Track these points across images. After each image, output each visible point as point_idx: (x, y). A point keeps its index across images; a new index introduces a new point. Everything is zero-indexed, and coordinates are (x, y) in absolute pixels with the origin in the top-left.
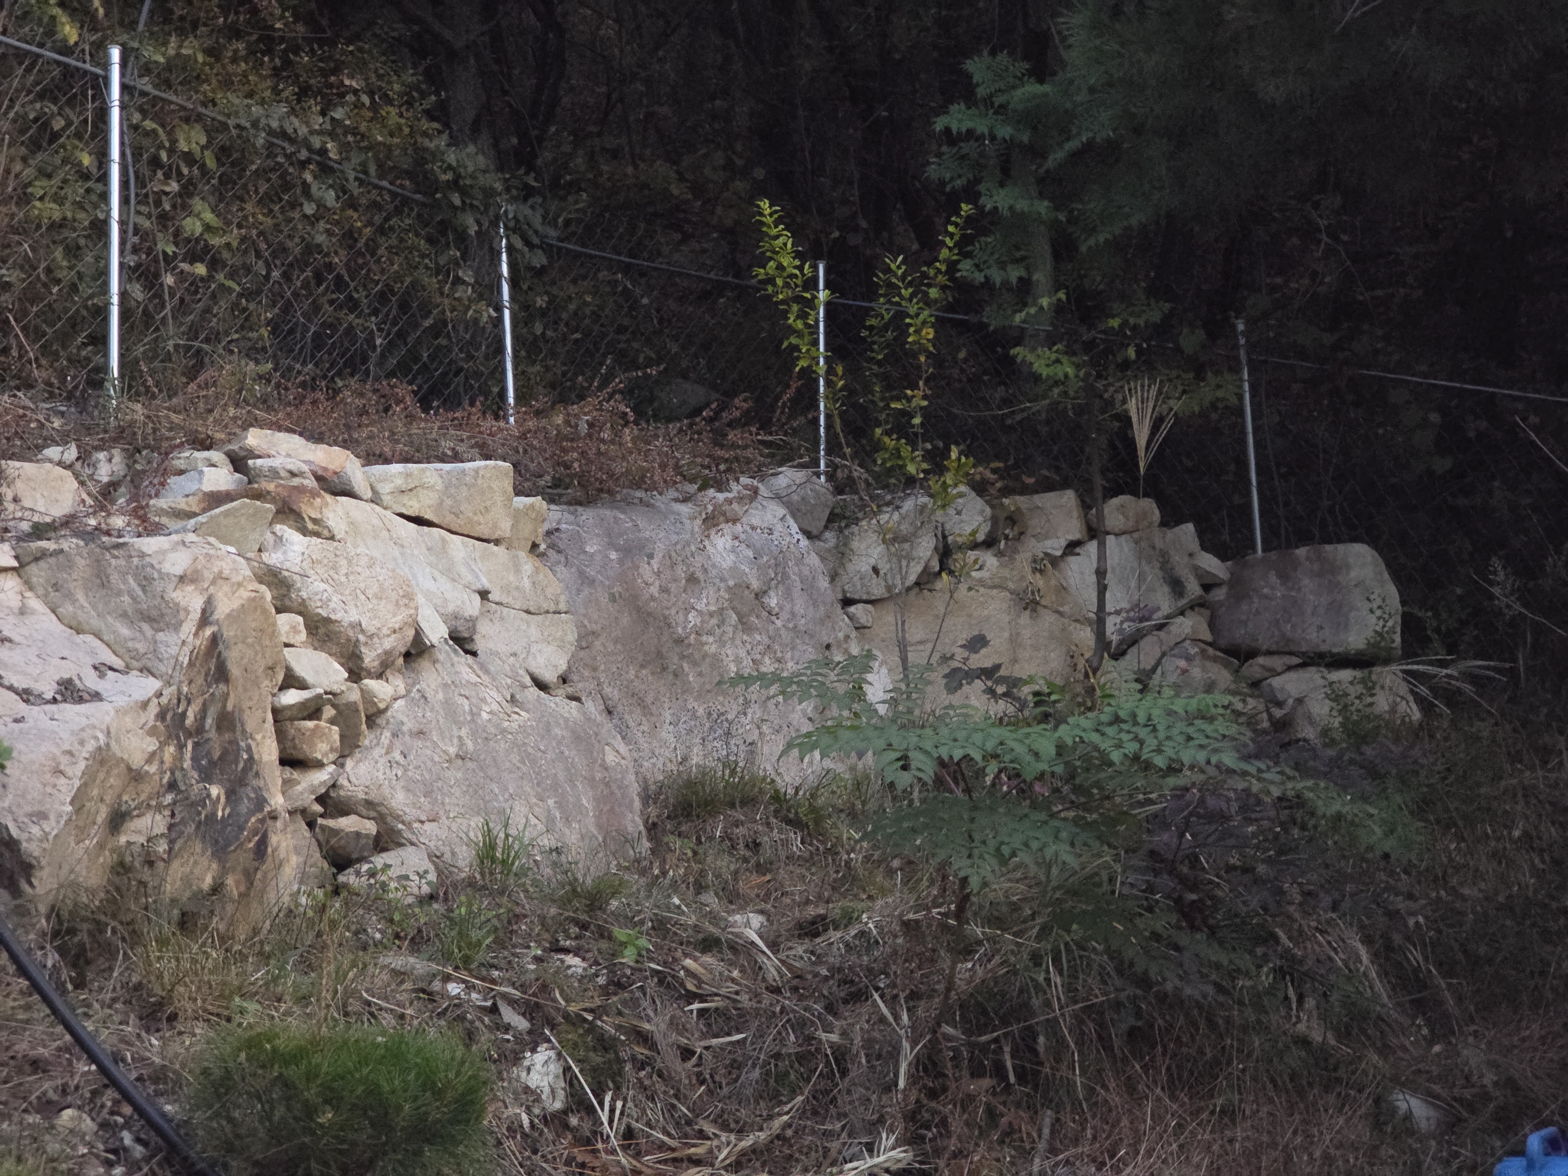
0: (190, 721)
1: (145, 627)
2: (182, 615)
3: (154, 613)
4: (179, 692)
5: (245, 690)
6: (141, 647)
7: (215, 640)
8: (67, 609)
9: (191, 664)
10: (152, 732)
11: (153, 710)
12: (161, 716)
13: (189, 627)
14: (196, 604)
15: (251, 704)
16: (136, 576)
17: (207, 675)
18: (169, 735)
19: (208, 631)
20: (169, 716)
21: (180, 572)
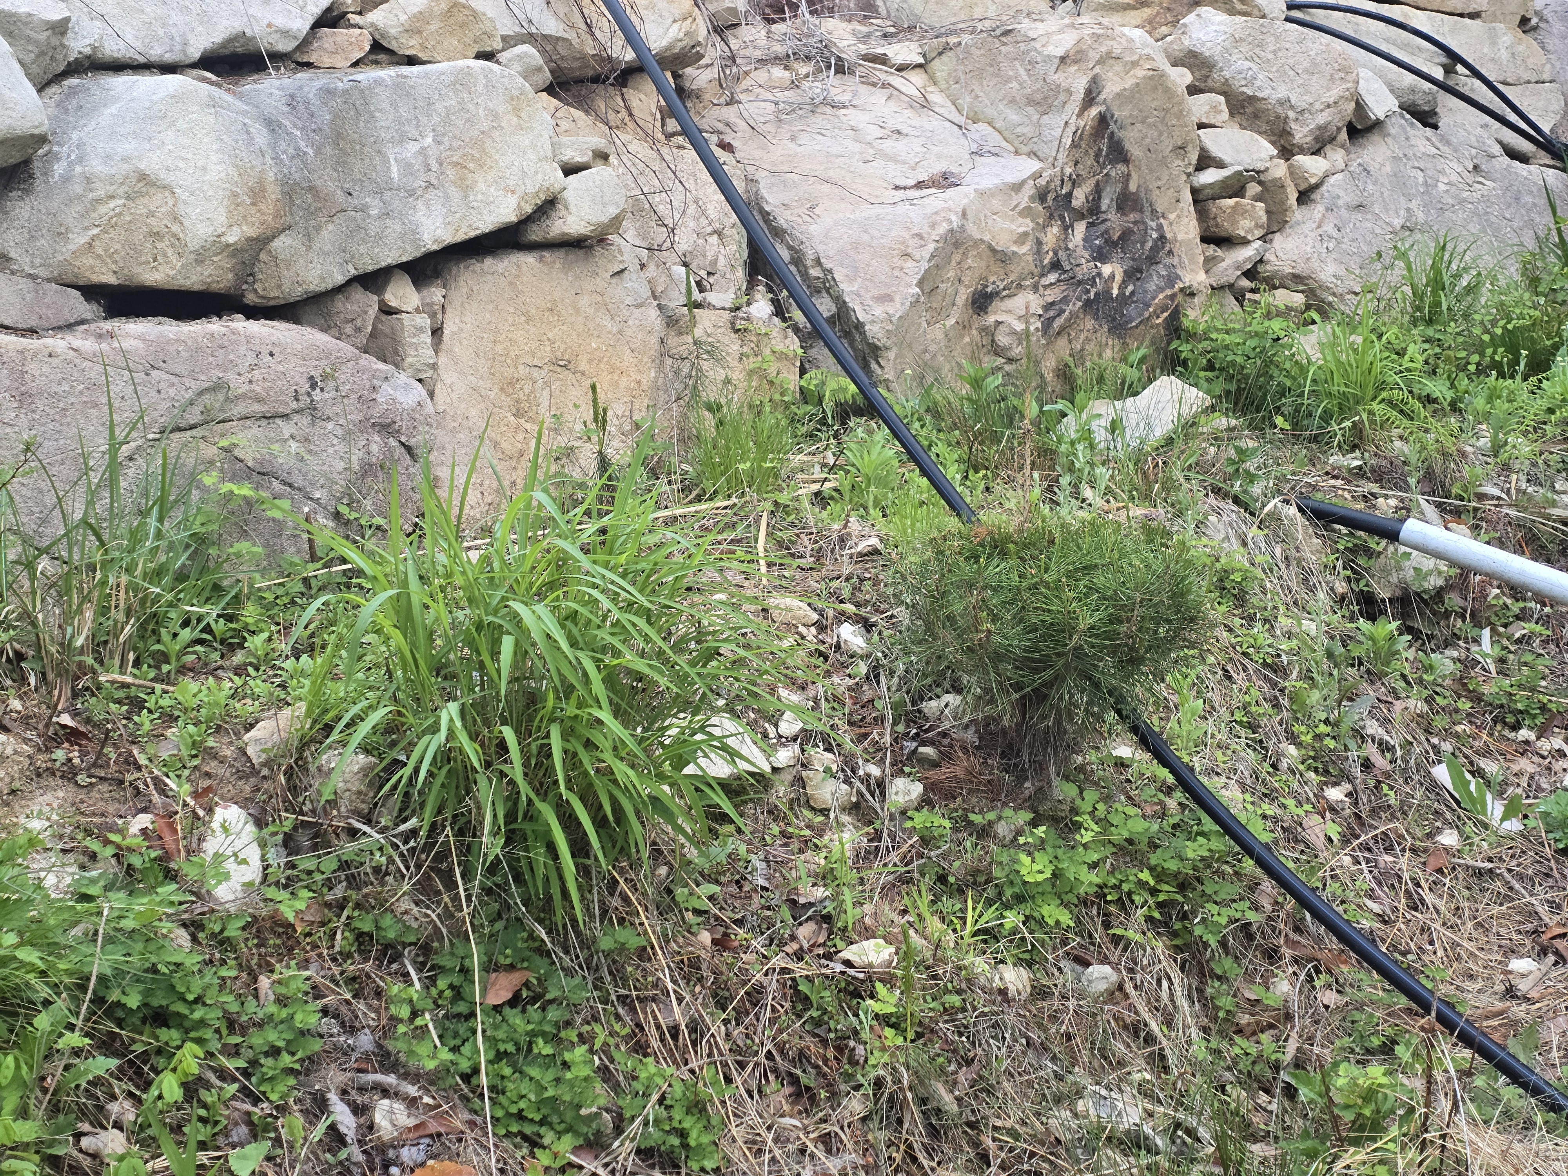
1: (1031, 111)
2: (1065, 97)
3: (1038, 96)
4: (1062, 173)
5: (1151, 171)
6: (1028, 131)
7: (1103, 119)
8: (966, 100)
9: (1076, 145)
11: (1031, 191)
13: (1071, 109)
14: (1080, 84)
15: (1159, 183)
16: (1022, 61)
17: (1097, 156)
18: (1051, 217)
19: (1094, 112)
20: (1050, 197)
21: (1060, 52)
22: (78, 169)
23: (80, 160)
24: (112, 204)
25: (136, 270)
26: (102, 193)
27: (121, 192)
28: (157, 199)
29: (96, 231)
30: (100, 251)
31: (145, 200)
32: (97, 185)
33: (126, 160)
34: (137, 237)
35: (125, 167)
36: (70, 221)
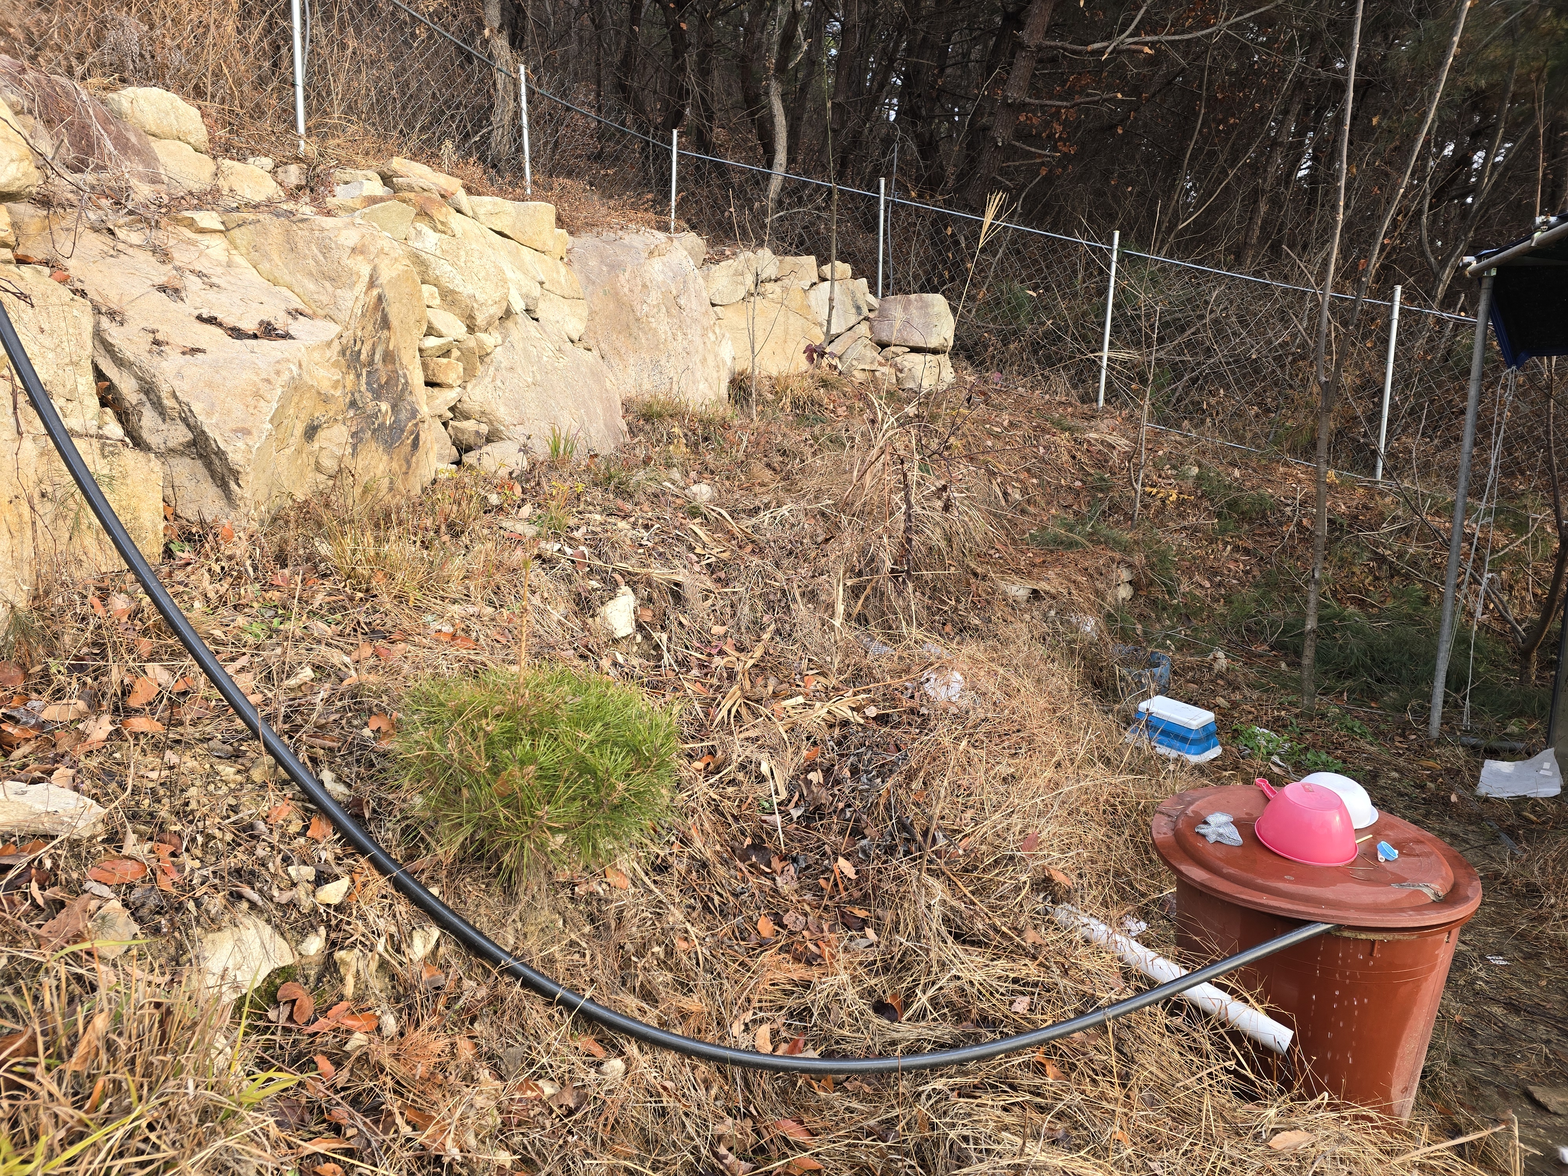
0: (363, 357)
1: (327, 284)
2: (354, 278)
3: (333, 275)
4: (355, 336)
5: (402, 336)
6: (325, 299)
7: (380, 298)
8: (265, 266)
9: (363, 315)
10: (336, 364)
11: (336, 347)
12: (343, 353)
13: (361, 286)
14: (365, 271)
15: (405, 345)
16: (318, 246)
17: (375, 324)
18: (349, 367)
19: (375, 292)
20: (348, 353)
21: (352, 245)
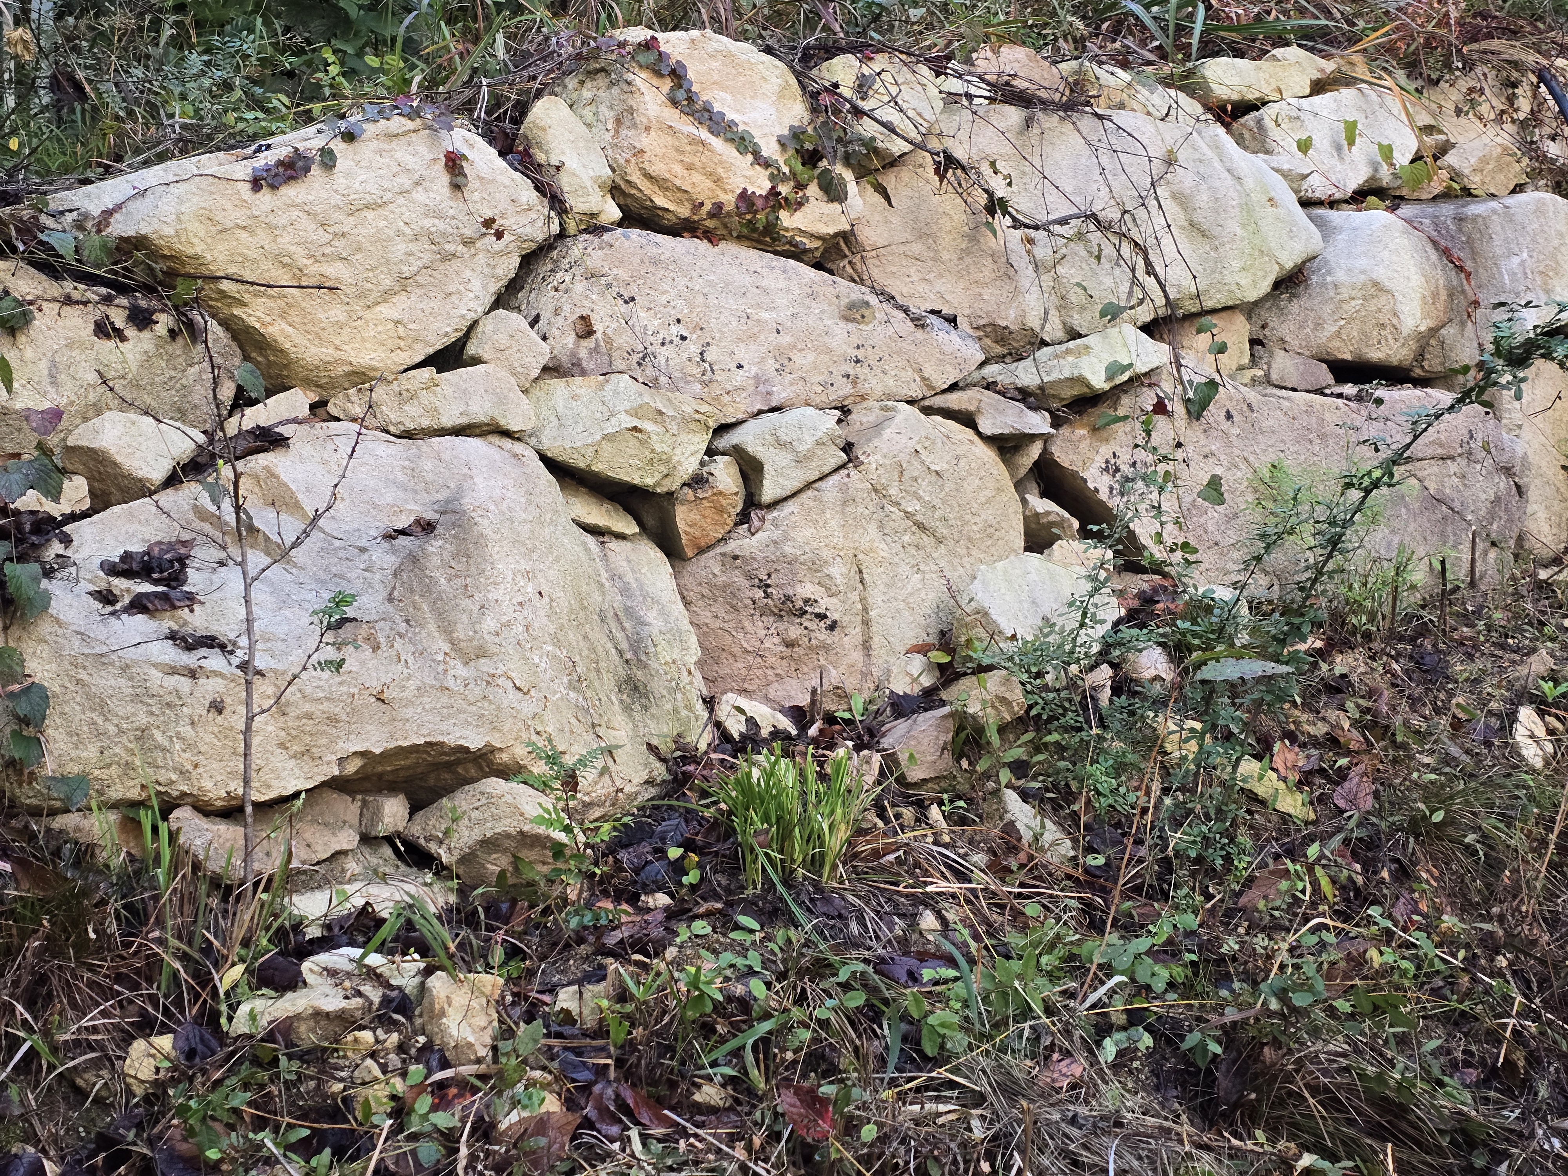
22: (1329, 279)
23: (1329, 272)
24: (1353, 303)
25: (1365, 350)
26: (1346, 296)
27: (1359, 295)
28: (1383, 299)
29: (1342, 322)
30: (1344, 337)
31: (1375, 301)
32: (1344, 290)
33: (1363, 272)
34: (1368, 328)
35: (1363, 277)
36: (1326, 316)
